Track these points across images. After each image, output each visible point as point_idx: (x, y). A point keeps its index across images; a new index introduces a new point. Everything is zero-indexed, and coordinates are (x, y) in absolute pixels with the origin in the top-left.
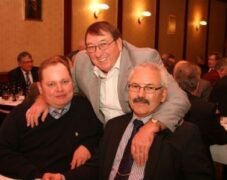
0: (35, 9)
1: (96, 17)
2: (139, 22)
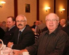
1: (47, 11)
2: (61, 12)
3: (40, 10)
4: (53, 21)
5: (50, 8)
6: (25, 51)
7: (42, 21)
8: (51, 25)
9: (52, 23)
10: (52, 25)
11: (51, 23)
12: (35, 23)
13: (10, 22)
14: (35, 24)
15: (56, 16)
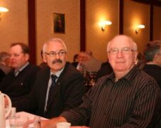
0: (61, 26)
1: (103, 30)
2: (136, 33)
3: (87, 28)
4: (124, 52)
5: (110, 23)
6: (61, 122)
7: (91, 54)
8: (119, 60)
9: (123, 57)
10: (122, 60)
11: (119, 57)
12: (76, 56)
13: (16, 55)
14: (77, 60)
15: (130, 42)
